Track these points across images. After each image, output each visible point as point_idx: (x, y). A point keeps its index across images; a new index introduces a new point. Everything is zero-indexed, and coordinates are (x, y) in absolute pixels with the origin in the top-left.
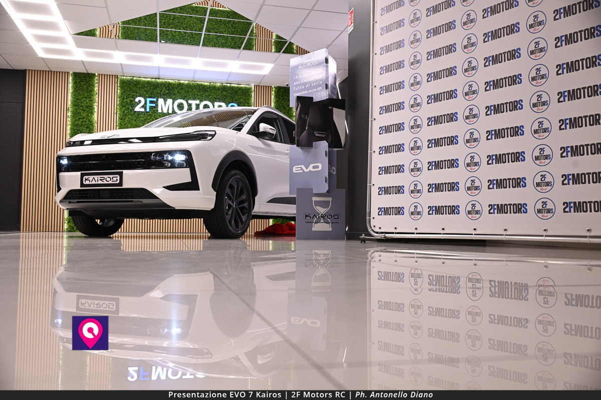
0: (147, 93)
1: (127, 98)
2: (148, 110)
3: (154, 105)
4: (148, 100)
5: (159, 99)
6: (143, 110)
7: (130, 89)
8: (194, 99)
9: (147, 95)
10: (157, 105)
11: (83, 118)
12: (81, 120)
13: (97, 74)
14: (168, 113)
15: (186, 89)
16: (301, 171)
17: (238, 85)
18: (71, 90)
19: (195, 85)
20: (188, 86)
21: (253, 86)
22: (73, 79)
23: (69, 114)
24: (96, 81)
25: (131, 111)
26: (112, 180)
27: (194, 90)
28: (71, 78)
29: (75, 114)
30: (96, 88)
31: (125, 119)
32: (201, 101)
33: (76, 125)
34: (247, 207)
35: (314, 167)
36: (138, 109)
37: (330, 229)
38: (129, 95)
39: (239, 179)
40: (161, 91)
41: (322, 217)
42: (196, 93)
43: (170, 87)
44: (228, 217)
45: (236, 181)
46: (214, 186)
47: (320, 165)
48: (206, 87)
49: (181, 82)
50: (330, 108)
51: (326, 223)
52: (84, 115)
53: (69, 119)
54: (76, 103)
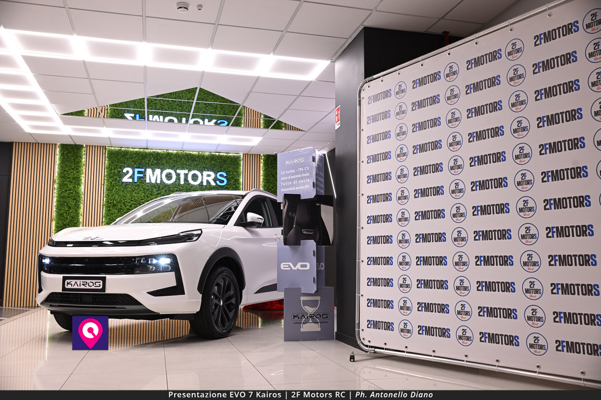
0: (135, 164)
1: (115, 169)
2: (136, 181)
3: (142, 175)
4: (136, 170)
5: (147, 169)
6: (131, 180)
7: (118, 160)
8: (183, 168)
9: (135, 166)
10: (145, 175)
11: (70, 190)
12: (68, 192)
13: (84, 145)
14: (156, 183)
15: (175, 159)
16: (289, 269)
17: (226, 154)
18: (58, 162)
19: (183, 155)
20: (177, 155)
21: (242, 155)
22: (61, 151)
23: (56, 186)
24: (84, 153)
25: (119, 181)
26: (95, 285)
27: (183, 160)
28: (58, 150)
29: (62, 185)
30: (84, 160)
31: (112, 190)
32: (190, 171)
33: (62, 197)
34: (234, 302)
35: (302, 266)
36: (126, 179)
37: (319, 329)
38: (117, 165)
39: (225, 276)
40: (149, 161)
41: (310, 317)
42: (185, 162)
43: (158, 157)
44: (213, 319)
45: (222, 278)
46: (200, 289)
47: (308, 264)
48: (195, 157)
49: (170, 151)
50: (317, 204)
51: (314, 323)
52: (71, 187)
53: (56, 191)
54: (62, 175)
